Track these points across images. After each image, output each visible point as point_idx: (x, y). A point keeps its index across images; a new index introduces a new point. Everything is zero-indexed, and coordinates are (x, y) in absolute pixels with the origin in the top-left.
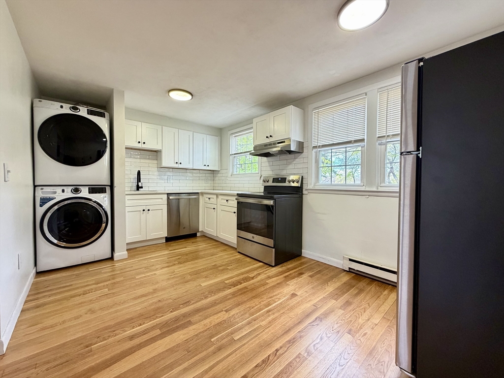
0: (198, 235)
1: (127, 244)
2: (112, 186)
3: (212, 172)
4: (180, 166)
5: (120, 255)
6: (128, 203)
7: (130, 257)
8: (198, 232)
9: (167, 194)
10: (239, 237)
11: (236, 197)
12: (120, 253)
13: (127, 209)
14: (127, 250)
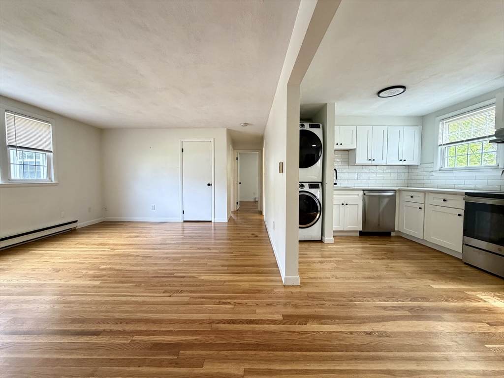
0: (392, 235)
1: (334, 231)
2: (322, 183)
3: (407, 167)
4: (373, 163)
5: (328, 240)
6: (335, 197)
7: (336, 243)
8: (394, 231)
9: (363, 190)
10: (466, 245)
11: (464, 197)
12: (329, 238)
13: (335, 202)
14: (334, 237)
